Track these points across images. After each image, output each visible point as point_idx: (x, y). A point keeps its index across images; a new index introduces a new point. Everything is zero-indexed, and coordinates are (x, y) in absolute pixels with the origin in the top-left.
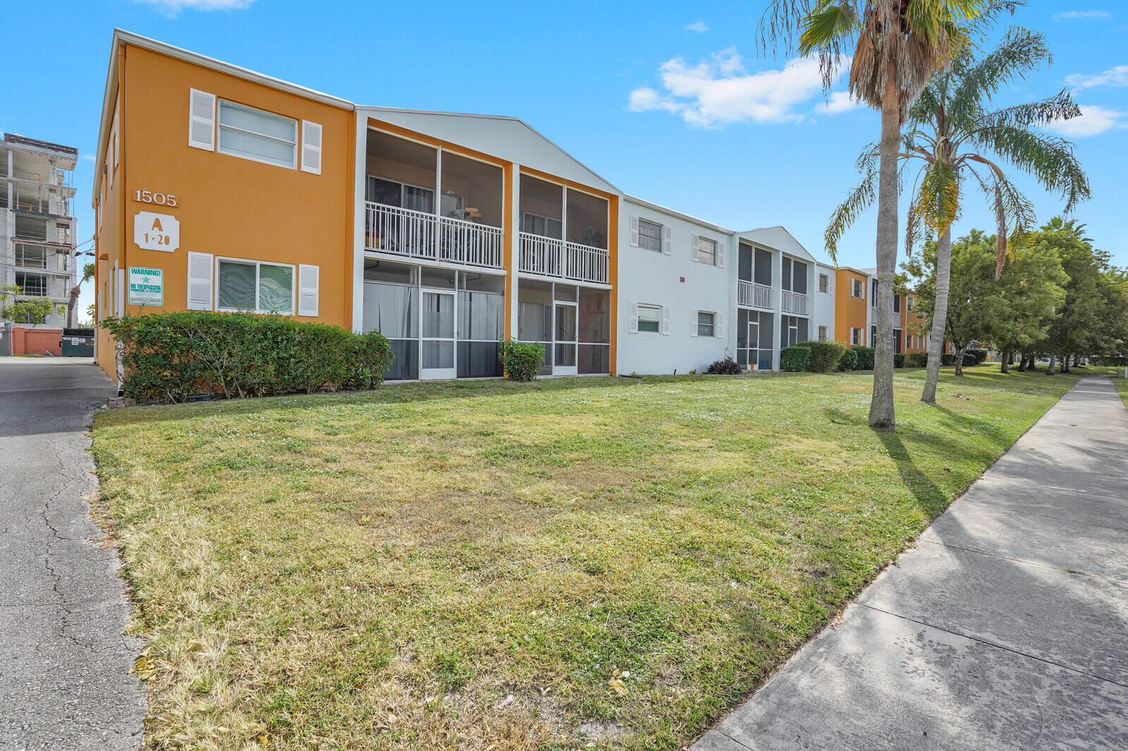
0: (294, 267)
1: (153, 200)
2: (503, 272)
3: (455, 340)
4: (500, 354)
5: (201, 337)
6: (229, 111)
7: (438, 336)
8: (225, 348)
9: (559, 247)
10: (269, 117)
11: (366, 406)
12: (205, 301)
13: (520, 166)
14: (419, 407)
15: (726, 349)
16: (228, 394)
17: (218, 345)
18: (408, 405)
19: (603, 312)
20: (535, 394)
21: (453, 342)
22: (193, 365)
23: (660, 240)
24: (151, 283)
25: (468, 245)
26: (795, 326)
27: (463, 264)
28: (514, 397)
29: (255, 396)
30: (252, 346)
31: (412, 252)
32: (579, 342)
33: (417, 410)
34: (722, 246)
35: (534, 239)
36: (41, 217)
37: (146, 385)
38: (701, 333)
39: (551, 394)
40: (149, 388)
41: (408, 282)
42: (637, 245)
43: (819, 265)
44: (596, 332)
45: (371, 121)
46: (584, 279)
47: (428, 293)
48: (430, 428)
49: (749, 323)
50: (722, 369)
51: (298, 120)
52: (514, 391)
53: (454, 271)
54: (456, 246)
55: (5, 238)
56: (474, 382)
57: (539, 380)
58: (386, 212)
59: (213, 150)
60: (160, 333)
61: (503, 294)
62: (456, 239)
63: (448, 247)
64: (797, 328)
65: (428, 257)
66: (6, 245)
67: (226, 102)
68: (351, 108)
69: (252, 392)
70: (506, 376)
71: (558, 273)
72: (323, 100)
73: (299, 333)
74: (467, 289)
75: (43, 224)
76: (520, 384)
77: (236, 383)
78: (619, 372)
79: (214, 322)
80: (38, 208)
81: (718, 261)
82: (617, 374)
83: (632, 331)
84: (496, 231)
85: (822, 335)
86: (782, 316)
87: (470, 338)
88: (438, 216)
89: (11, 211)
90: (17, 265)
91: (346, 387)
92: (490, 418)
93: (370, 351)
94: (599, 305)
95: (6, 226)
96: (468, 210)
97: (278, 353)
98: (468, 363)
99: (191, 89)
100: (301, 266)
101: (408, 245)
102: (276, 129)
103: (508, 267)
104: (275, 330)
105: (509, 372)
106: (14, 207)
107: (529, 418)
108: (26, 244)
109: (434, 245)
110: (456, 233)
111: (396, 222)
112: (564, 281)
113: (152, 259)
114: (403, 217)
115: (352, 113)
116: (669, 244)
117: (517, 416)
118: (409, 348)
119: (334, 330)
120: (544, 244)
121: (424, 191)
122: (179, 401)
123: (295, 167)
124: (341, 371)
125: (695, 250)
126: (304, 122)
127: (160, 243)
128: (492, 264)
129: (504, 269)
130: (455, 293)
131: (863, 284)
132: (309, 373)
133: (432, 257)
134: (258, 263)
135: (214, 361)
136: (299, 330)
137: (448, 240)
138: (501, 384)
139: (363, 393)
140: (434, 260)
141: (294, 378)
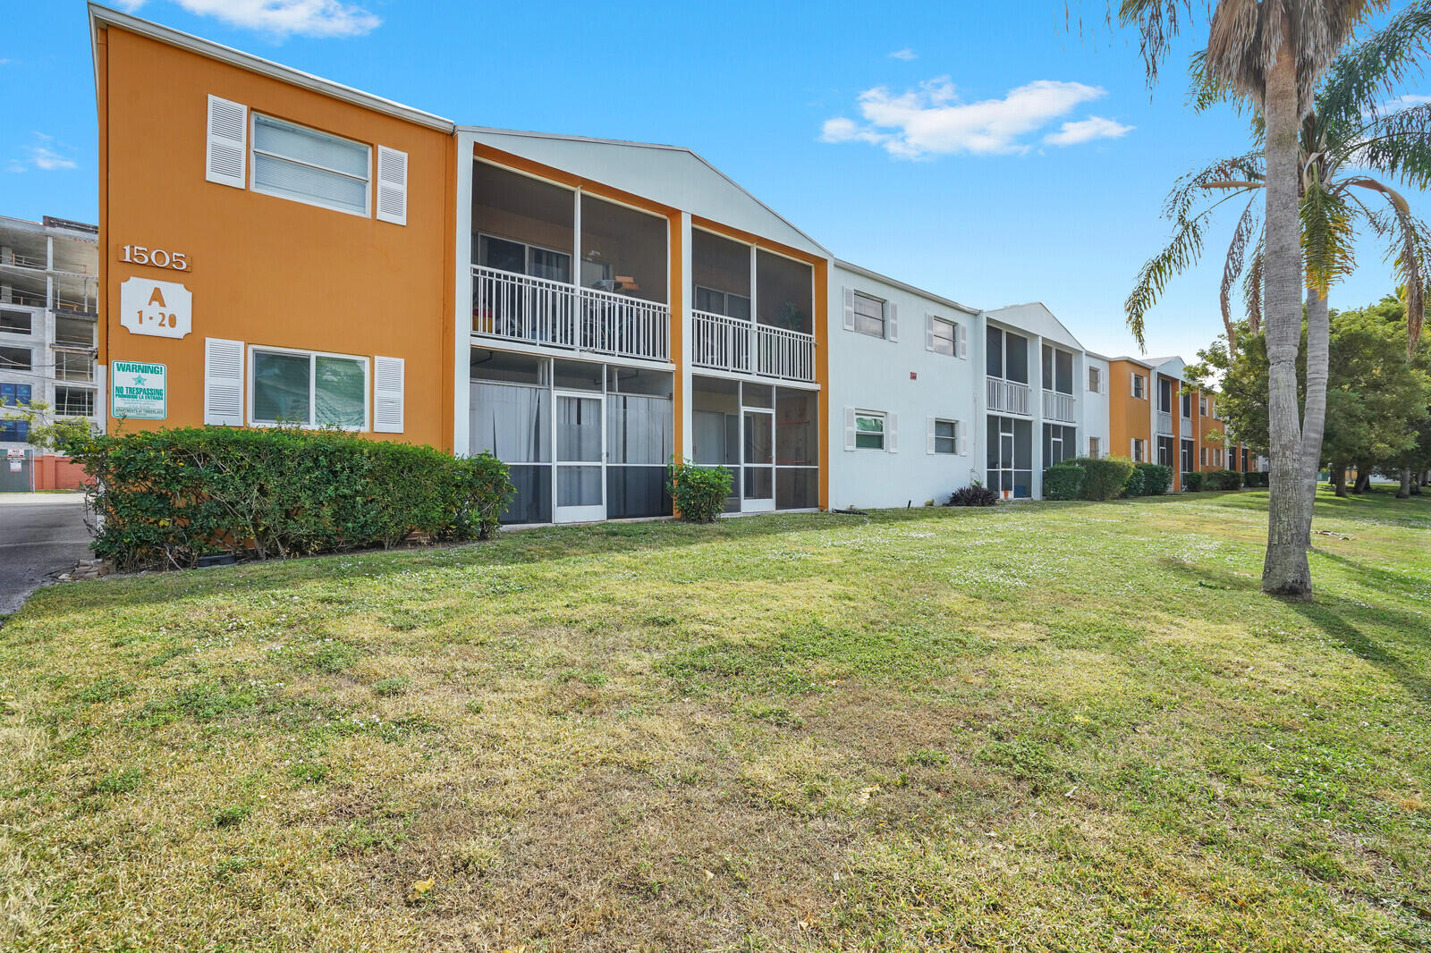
0: (367, 360)
1: (150, 260)
2: (670, 367)
3: (604, 464)
4: (669, 484)
5: (216, 466)
6: (269, 132)
7: (580, 460)
8: (254, 483)
9: (747, 331)
10: (329, 141)
11: (469, 570)
12: (233, 412)
13: (692, 215)
14: (550, 570)
15: (972, 471)
16: (263, 552)
17: (243, 478)
18: (533, 568)
19: (808, 422)
20: (725, 544)
21: (600, 467)
22: (206, 510)
23: (883, 321)
24: (147, 385)
25: (621, 328)
26: (1059, 438)
27: (614, 355)
28: (695, 549)
29: (304, 554)
30: (295, 479)
31: (541, 339)
32: (777, 464)
33: (549, 575)
34: (964, 330)
35: (712, 319)
36: (87, 318)
37: (131, 542)
38: (938, 450)
39: (748, 543)
40: (138, 546)
41: (536, 382)
42: (852, 328)
43: (1089, 355)
44: (798, 450)
45: (479, 149)
46: (781, 376)
47: (565, 398)
48: (569, 612)
49: (1001, 434)
50: (971, 499)
51: (372, 145)
52: (692, 538)
53: (600, 366)
54: (603, 329)
55: (43, 344)
56: (632, 524)
57: (724, 521)
58: (502, 280)
59: (244, 188)
60: (149, 460)
61: (670, 398)
62: (603, 319)
63: (592, 332)
64: (1061, 440)
65: (563, 345)
66: (44, 354)
67: (263, 117)
68: (449, 128)
69: (298, 549)
70: (676, 514)
71: (747, 368)
72: (407, 115)
73: (369, 458)
74: (619, 391)
75: (89, 326)
76: (698, 527)
77: (273, 536)
78: (833, 505)
79: (236, 442)
80: (84, 307)
81: (959, 350)
82: (830, 509)
83: (848, 448)
84: (660, 308)
85: (1093, 449)
86: (1044, 424)
87: (625, 462)
88: (577, 286)
89: (50, 311)
90: (57, 378)
91: (442, 538)
92: (665, 589)
93: (478, 483)
94: (802, 413)
95: (45, 330)
96: (619, 279)
97: (337, 489)
98: (622, 496)
99: (210, 96)
100: (377, 358)
101: (534, 329)
102: (340, 159)
103: (677, 358)
104: (331, 453)
105: (682, 509)
106: (55, 306)
107: (727, 588)
108: (68, 351)
109: (572, 330)
110: (603, 311)
111: (516, 294)
112: (754, 379)
113: (148, 349)
114: (528, 288)
115: (451, 136)
116: (895, 327)
117: (706, 584)
118: (539, 477)
119: (423, 452)
120: (726, 326)
121: (558, 255)
122: (185, 565)
123: (368, 215)
124: (435, 514)
125: (930, 336)
126: (381, 148)
127: (161, 325)
128: (654, 355)
129: (672, 362)
130: (603, 397)
131: (1145, 379)
132: (386, 519)
133: (569, 345)
134: (313, 355)
135: (238, 503)
136: (369, 452)
137: (592, 321)
138: (671, 528)
139: (468, 547)
140: (573, 349)
141: (362, 527)
